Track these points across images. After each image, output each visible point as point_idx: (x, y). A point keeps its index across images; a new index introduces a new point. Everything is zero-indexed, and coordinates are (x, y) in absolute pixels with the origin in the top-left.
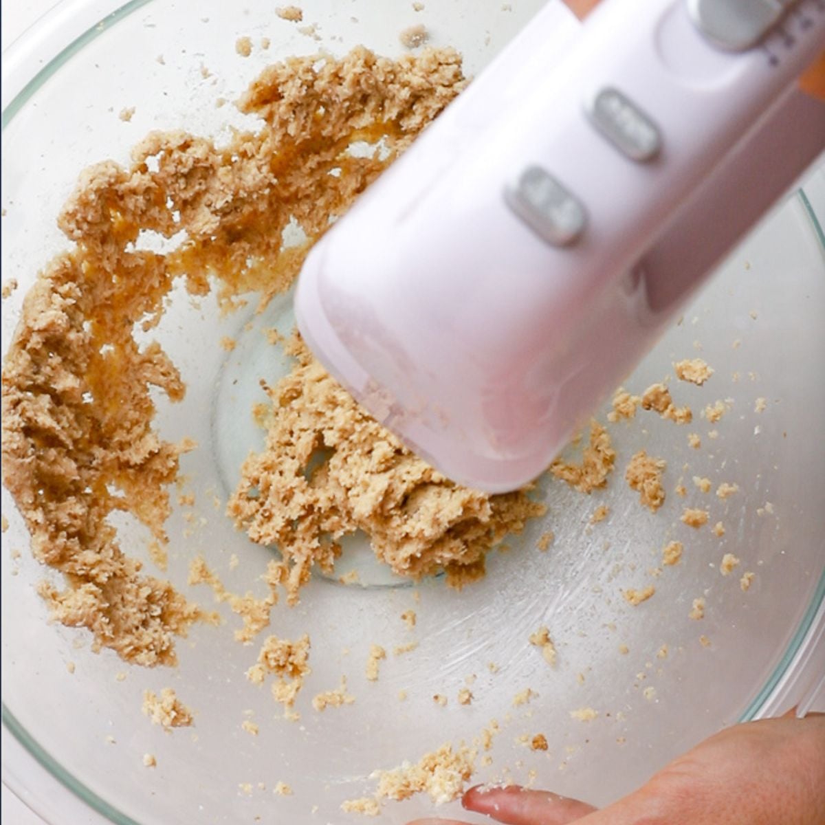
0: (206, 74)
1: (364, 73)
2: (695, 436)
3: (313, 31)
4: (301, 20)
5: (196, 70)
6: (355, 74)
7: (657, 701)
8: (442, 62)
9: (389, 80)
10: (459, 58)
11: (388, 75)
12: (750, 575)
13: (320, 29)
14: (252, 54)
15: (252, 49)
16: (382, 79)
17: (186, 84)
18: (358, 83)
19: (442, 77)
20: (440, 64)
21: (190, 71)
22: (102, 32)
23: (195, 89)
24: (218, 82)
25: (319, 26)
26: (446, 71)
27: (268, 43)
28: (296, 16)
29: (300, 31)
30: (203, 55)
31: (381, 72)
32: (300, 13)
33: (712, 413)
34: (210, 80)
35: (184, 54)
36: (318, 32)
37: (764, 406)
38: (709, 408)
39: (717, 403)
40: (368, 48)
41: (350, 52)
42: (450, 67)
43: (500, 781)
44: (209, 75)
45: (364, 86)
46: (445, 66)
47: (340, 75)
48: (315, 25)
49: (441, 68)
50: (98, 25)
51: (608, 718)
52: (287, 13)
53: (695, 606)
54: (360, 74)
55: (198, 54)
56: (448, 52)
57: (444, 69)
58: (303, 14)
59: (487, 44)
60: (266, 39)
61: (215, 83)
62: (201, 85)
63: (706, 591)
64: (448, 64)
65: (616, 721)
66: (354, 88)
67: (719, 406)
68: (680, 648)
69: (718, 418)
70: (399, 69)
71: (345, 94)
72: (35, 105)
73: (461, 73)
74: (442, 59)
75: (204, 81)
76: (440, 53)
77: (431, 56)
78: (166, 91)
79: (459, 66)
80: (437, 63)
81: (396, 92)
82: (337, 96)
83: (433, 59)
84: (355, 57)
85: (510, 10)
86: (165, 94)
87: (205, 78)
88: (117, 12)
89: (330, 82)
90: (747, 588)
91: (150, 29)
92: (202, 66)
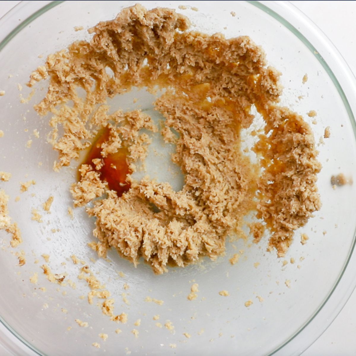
0: (300, 98)
1: (312, 169)
2: (158, 318)
3: (322, 143)
4: (325, 137)
5: (301, 93)
6: (312, 166)
7: (42, 310)
8: (315, 203)
9: (308, 181)
10: (318, 209)
11: (310, 181)
12: (99, 346)
13: (323, 146)
14: (310, 117)
15: (312, 117)
16: (309, 178)
17: (295, 89)
18: (308, 167)
19: (309, 205)
20: (314, 202)
21: (301, 91)
22: (313, 53)
23: (293, 93)
24: (297, 103)
25: (324, 145)
26: (312, 206)
27: (315, 124)
28: (326, 136)
29: (321, 137)
30: (308, 96)
31: (312, 178)
32: (328, 137)
33: (169, 325)
34: (298, 100)
35: (307, 88)
36: (321, 145)
37: (172, 348)
38: (171, 323)
39: (173, 327)
40: (321, 170)
41: (320, 162)
42: (314, 207)
43: (4, 244)
44: (299, 99)
45: (307, 170)
46: (313, 205)
47: (311, 159)
48: (324, 144)
49: (312, 203)
50: (316, 51)
51: (34, 289)
52: (327, 132)
53: (85, 323)
54: (312, 168)
55: (308, 94)
56: (319, 204)
57: (312, 205)
58: (327, 138)
59: (321, 218)
60: (316, 123)
61: (297, 102)
62: (296, 96)
63: (91, 328)
64: (315, 205)
65: (33, 292)
66: (306, 165)
67: (172, 328)
68: (66, 318)
69: (167, 327)
70: (312, 186)
71: (303, 161)
72: (280, 26)
73: (313, 212)
74: (316, 203)
75: (297, 97)
76: (318, 201)
77: (316, 198)
78: (292, 81)
79: (315, 210)
80: (314, 201)
81: (303, 185)
82: (302, 158)
83: (315, 199)
84: (318, 165)
85: (336, 228)
86: (290, 81)
87: (298, 97)
88: (323, 59)
89: (308, 154)
90: (93, 345)
91: (317, 74)
92: (303, 96)
